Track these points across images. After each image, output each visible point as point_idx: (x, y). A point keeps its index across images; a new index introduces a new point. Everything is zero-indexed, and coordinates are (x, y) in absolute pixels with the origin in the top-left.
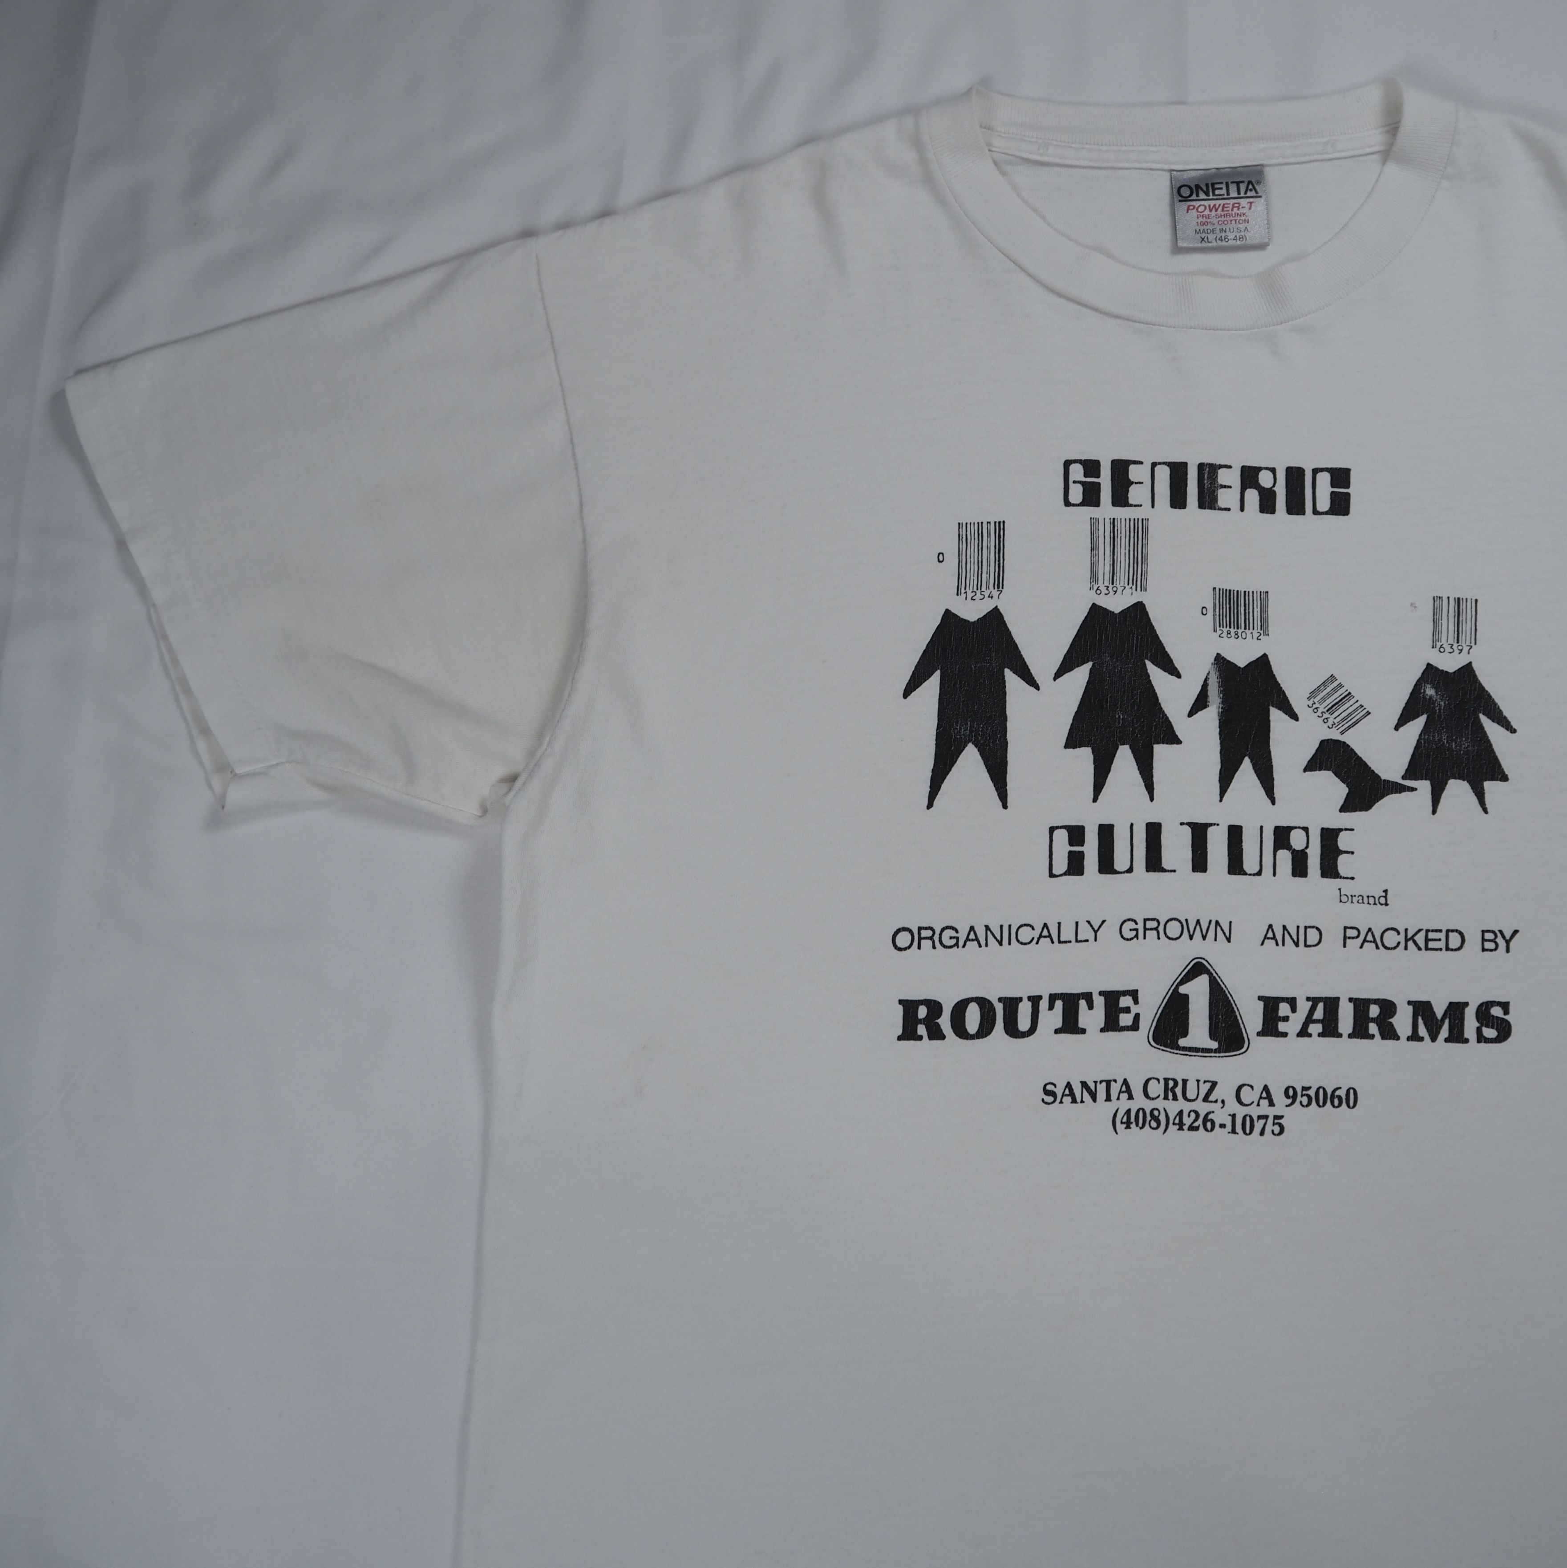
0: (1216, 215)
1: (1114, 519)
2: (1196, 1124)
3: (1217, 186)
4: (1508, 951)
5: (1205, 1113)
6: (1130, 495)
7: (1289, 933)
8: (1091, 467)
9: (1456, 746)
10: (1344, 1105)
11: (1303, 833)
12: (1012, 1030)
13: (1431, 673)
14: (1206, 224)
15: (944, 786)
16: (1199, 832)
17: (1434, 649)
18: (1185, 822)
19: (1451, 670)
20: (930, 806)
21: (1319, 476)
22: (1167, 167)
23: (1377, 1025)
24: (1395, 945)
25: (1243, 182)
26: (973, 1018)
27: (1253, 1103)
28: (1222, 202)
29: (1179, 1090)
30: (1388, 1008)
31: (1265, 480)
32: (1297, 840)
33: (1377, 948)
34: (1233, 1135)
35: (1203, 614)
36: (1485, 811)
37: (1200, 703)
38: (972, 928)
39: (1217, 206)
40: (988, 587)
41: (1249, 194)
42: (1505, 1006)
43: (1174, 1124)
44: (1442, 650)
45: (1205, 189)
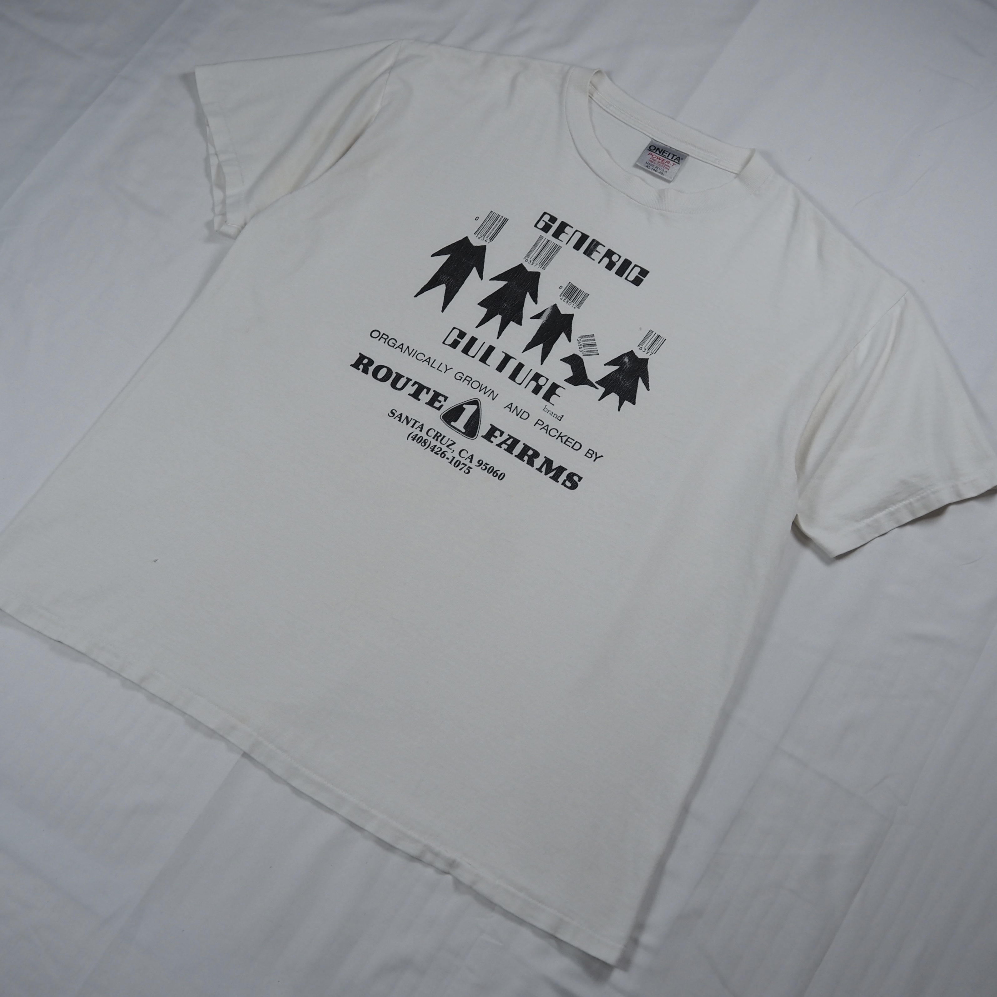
0: (658, 161)
1: (549, 240)
2: (438, 453)
3: (665, 152)
4: (594, 461)
5: (444, 450)
6: (561, 236)
7: (517, 409)
8: (553, 219)
9: (623, 383)
10: (497, 477)
11: (546, 380)
12: (394, 385)
13: (631, 354)
14: (652, 162)
15: (425, 293)
16: (507, 358)
17: (638, 347)
18: (505, 352)
19: (639, 357)
20: (416, 296)
21: (636, 268)
22: (651, 136)
23: (528, 458)
24: (554, 435)
25: (676, 156)
26: (382, 374)
27: (464, 457)
28: (663, 158)
29: (440, 438)
30: (536, 454)
31: (615, 258)
32: (542, 381)
33: (546, 433)
34: (449, 464)
35: (560, 288)
36: (619, 410)
37: (538, 316)
38: (402, 344)
39: (661, 159)
40: (487, 237)
41: (676, 161)
42: (580, 479)
43: (430, 448)
44: (641, 349)
45: (660, 151)
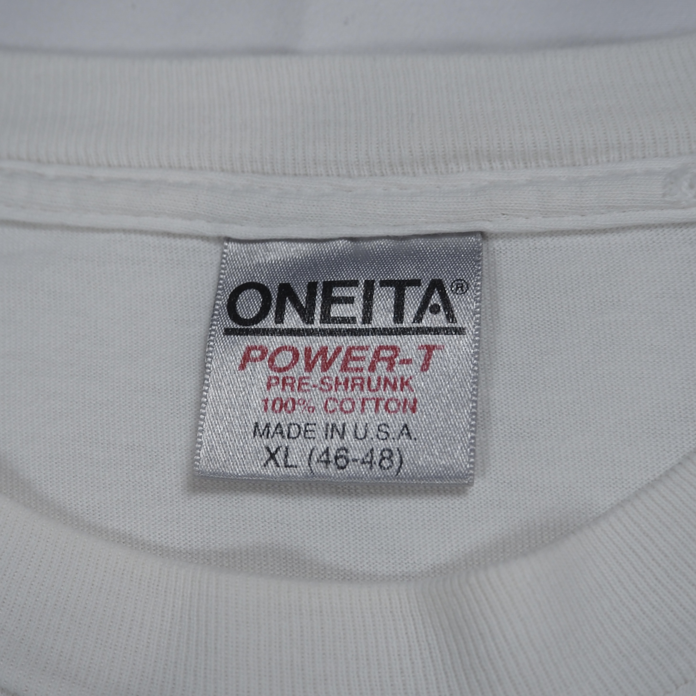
0: (322, 382)
14: (290, 405)
45: (303, 300)
